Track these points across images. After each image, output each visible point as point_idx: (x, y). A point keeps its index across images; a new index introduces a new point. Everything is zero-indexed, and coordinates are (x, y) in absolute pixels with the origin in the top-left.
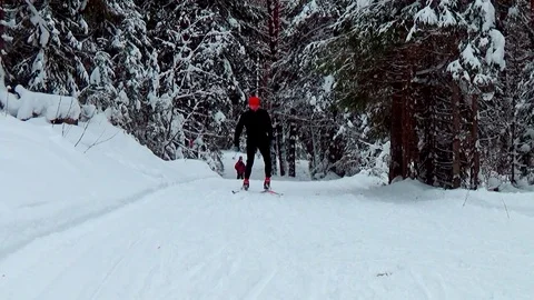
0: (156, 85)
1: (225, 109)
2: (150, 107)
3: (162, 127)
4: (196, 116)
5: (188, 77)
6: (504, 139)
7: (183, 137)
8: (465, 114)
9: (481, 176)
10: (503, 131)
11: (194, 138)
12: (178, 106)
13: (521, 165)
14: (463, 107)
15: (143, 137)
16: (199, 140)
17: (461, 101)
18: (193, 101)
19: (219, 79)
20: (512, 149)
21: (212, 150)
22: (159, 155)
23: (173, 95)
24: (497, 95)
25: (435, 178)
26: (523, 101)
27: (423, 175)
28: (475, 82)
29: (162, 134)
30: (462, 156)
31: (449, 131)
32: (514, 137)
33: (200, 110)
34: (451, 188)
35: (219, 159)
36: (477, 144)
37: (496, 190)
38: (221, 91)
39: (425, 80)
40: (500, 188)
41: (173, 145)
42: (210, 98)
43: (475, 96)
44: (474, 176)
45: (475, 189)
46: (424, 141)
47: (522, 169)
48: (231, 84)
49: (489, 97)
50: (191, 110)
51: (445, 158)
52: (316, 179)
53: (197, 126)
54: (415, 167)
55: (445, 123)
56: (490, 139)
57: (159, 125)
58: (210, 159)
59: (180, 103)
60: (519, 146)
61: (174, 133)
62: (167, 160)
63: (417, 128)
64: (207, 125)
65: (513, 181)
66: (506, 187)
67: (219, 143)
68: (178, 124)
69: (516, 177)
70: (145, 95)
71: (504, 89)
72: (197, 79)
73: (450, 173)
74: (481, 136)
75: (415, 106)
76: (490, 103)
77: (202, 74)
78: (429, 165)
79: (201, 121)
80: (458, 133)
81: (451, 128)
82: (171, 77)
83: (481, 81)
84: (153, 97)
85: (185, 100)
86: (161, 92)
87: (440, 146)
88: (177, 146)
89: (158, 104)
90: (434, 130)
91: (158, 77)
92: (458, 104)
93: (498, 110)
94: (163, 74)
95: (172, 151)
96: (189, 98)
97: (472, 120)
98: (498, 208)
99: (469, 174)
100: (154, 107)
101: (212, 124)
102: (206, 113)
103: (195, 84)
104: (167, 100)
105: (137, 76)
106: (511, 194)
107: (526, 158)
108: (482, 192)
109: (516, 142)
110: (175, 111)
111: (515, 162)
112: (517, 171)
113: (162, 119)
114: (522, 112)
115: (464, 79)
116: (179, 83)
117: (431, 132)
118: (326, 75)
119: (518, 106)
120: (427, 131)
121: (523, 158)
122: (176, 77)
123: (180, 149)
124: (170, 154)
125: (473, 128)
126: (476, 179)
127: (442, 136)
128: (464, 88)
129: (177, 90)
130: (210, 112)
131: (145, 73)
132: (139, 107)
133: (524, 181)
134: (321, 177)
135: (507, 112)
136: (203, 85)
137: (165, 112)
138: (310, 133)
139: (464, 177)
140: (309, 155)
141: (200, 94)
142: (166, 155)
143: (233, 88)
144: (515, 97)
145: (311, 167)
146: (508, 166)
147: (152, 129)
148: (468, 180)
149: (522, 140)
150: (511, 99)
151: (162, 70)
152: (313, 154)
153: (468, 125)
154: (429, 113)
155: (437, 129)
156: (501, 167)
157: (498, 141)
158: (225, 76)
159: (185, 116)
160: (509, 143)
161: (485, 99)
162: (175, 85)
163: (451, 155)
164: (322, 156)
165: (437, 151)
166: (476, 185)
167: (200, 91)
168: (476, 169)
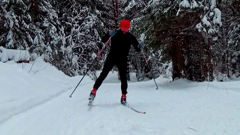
0: (64, 42)
1: (96, 52)
2: (62, 53)
3: (68, 62)
4: (83, 56)
5: (78, 38)
6: (223, 57)
7: (78, 66)
8: (205, 47)
9: (214, 75)
10: (223, 54)
11: (83, 66)
12: (75, 51)
13: (232, 69)
14: (204, 44)
15: (59, 67)
16: (85, 66)
17: (203, 41)
18: (81, 49)
19: (93, 38)
20: (227, 62)
21: (92, 71)
22: (67, 74)
23: (72, 47)
24: (219, 38)
25: (193, 77)
26: (231, 40)
27: (188, 76)
28: (209, 32)
29: (68, 65)
30: (205, 66)
31: (198, 55)
32: (228, 56)
33: (85, 53)
34: (201, 81)
35: (95, 75)
36: (212, 60)
37: (221, 81)
38: (94, 44)
39: (186, 33)
40: (223, 80)
41: (73, 69)
42: (89, 47)
43: (209, 39)
44: (211, 75)
45: (212, 81)
46: (188, 61)
47: (233, 70)
48: (98, 40)
49: (216, 39)
50: (81, 53)
51: (197, 68)
52: (139, 81)
53: (84, 60)
54: (184, 73)
55: (197, 52)
56: (217, 58)
57: (67, 61)
58: (90, 75)
59: (76, 50)
60: (231, 60)
61: (73, 64)
62: (71, 76)
63: (184, 55)
64: (88, 60)
66: (226, 79)
67: (94, 67)
68: (75, 60)
69: (230, 75)
70: (59, 47)
71: (222, 35)
72: (82, 39)
73: (200, 74)
74: (213, 57)
75: (182, 45)
76: (216, 41)
77: (84, 36)
78: (190, 72)
79: (85, 58)
80: (202, 56)
81: (199, 54)
82: (71, 38)
83: (211, 32)
84: (63, 48)
85: (78, 48)
86: (66, 46)
87: (194, 62)
88: (75, 70)
89: (65, 51)
90: (192, 56)
91: (65, 39)
92: (201, 43)
93: (220, 45)
94: (67, 37)
95: (73, 72)
96: (79, 47)
97: (209, 50)
98: (223, 89)
99: (208, 74)
100: (64, 52)
101: (91, 59)
102: (88, 54)
103: (82, 41)
104: (69, 49)
105: (55, 39)
106: (228, 82)
107: (234, 65)
108: (215, 82)
109: (229, 59)
110: (73, 54)
111: (229, 67)
112: (230, 72)
113: (68, 58)
114: (231, 45)
115: (204, 31)
117: (190, 57)
118: (141, 33)
119: (229, 42)
120: (188, 56)
121: (233, 66)
122: (73, 38)
123: (77, 71)
124: (72, 74)
125: (209, 53)
126: (212, 76)
127: (195, 58)
128: (204, 35)
129: (73, 44)
130: (89, 53)
131: (59, 37)
132: (57, 53)
133: (234, 76)
134: (142, 80)
135: (224, 45)
136: (85, 41)
137: (69, 55)
138: (135, 60)
139: (206, 76)
140: (136, 70)
141: (84, 46)
142: (71, 74)
143: (99, 42)
144: (227, 38)
145: (137, 76)
146: (226, 70)
147: (63, 63)
148: (208, 78)
149: (232, 58)
150: (225, 39)
151: (66, 36)
152: (137, 70)
153: (207, 52)
154: (189, 48)
155: (193, 55)
156: (223, 70)
157: (221, 58)
158: (95, 37)
159: (78, 56)
160: (226, 60)
161: (214, 40)
162: (73, 42)
163: (200, 66)
164: (142, 70)
165: (194, 65)
166: (212, 79)
167: (84, 44)
168: (212, 72)
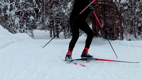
0: (9, 7)
1: (33, 15)
2: (7, 15)
3: (12, 22)
4: (23, 18)
5: (20, 4)
6: (132, 22)
7: (19, 25)
8: (118, 14)
9: (124, 35)
10: (131, 20)
11: (23, 26)
12: (17, 14)
13: (138, 31)
14: (117, 12)
15: (5, 26)
16: (25, 26)
17: (116, 9)
18: (22, 13)
19: (31, 5)
20: (135, 26)
21: (30, 29)
22: (11, 32)
23: (15, 11)
24: (129, 7)
25: (108, 36)
26: (138, 9)
27: (104, 36)
28: (121, 3)
29: (11, 24)
30: (117, 29)
31: (112, 20)
32: (135, 21)
33: (25, 16)
34: (114, 40)
35: (32, 33)
36: (122, 24)
37: (130, 40)
38: (32, 9)
39: (103, 3)
40: (131, 39)
41: (15, 28)
42: (28, 11)
43: (121, 8)
44: (122, 35)
45: (122, 40)
46: (104, 24)
47: (139, 32)
48: (35, 6)
49: (126, 8)
50: (22, 16)
51: (111, 29)
52: (66, 38)
53: (24, 21)
54: (101, 33)
55: (111, 17)
56: (127, 22)
57: (11, 21)
58: (29, 33)
59: (18, 14)
60: (137, 25)
61: (16, 24)
62: (14, 33)
63: (101, 19)
64: (27, 21)
65: (135, 37)
66: (133, 39)
67: (32, 27)
68: (17, 21)
69: (136, 35)
70: (5, 11)
71: (131, 5)
72: (23, 5)
73: (113, 34)
74: (124, 22)
75: (100, 12)
76: (126, 10)
77: (25, 3)
78: (106, 32)
79: (25, 20)
80: (116, 21)
81: (113, 19)
82: (14, 4)
83: (123, 2)
84: (8, 12)
85: (19, 12)
86: (11, 10)
87: (109, 25)
88: (17, 28)
89: (10, 14)
90: (107, 20)
91: (9, 5)
92: (115, 10)
93: (129, 12)
94: (11, 3)
95: (15, 30)
97: (120, 16)
98: (131, 46)
99: (120, 35)
100: (8, 15)
101: (29, 21)
102: (27, 17)
103: (22, 7)
104: (13, 12)
105: (2, 5)
106: (135, 41)
107: (140, 28)
108: (125, 41)
109: (136, 23)
110: (16, 16)
111: (136, 30)
112: (137, 33)
113: (12, 19)
114: (138, 13)
115: (117, 2)
116: (17, 7)
117: (106, 21)
118: (69, 2)
119: (136, 11)
120: (105, 21)
121: (139, 29)
122: (16, 4)
123: (18, 29)
124: (15, 31)
125: (121, 19)
126: (122, 36)
127: (110, 22)
128: (117, 5)
129: (16, 9)
130: (28, 16)
131: (5, 3)
132: (3, 15)
133: (139, 37)
134: (68, 38)
135: (133, 13)
136: (26, 7)
137: (12, 17)
138: (64, 22)
139: (118, 36)
140: (63, 30)
141: (24, 10)
142: (13, 32)
143: (36, 8)
144: (135, 8)
145: (64, 34)
146: (133, 32)
147: (8, 23)
148: (120, 38)
149: (138, 22)
150: (134, 9)
151: (11, 2)
152: (65, 30)
153: (119, 18)
154: (105, 14)
155: (108, 19)
156: (131, 32)
157: (130, 23)
158: (33, 4)
159: (20, 18)
160: (134, 24)
161: (125, 9)
162: (16, 7)
163: (113, 28)
164: (68, 30)
165: (108, 27)
166: (122, 38)
167: (24, 9)
168: (122, 33)
